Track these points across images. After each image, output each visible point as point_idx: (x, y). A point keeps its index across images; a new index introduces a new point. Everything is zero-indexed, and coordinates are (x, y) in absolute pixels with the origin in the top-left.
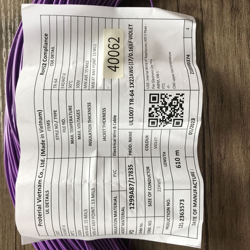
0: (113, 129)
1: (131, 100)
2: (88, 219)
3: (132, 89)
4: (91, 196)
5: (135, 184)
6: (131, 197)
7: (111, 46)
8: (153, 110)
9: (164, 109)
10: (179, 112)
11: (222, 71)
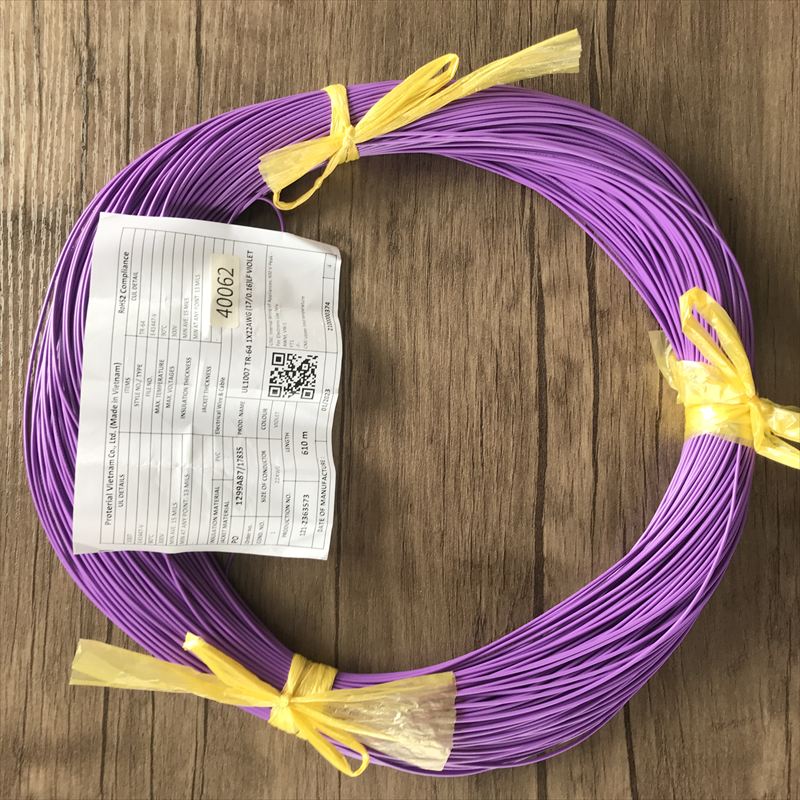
0: (218, 397)
1: (248, 359)
2: (177, 516)
3: (249, 344)
4: (184, 485)
5: (245, 472)
6: (239, 488)
7: (221, 280)
8: (276, 374)
9: (291, 374)
10: (310, 379)
11: (372, 329)
